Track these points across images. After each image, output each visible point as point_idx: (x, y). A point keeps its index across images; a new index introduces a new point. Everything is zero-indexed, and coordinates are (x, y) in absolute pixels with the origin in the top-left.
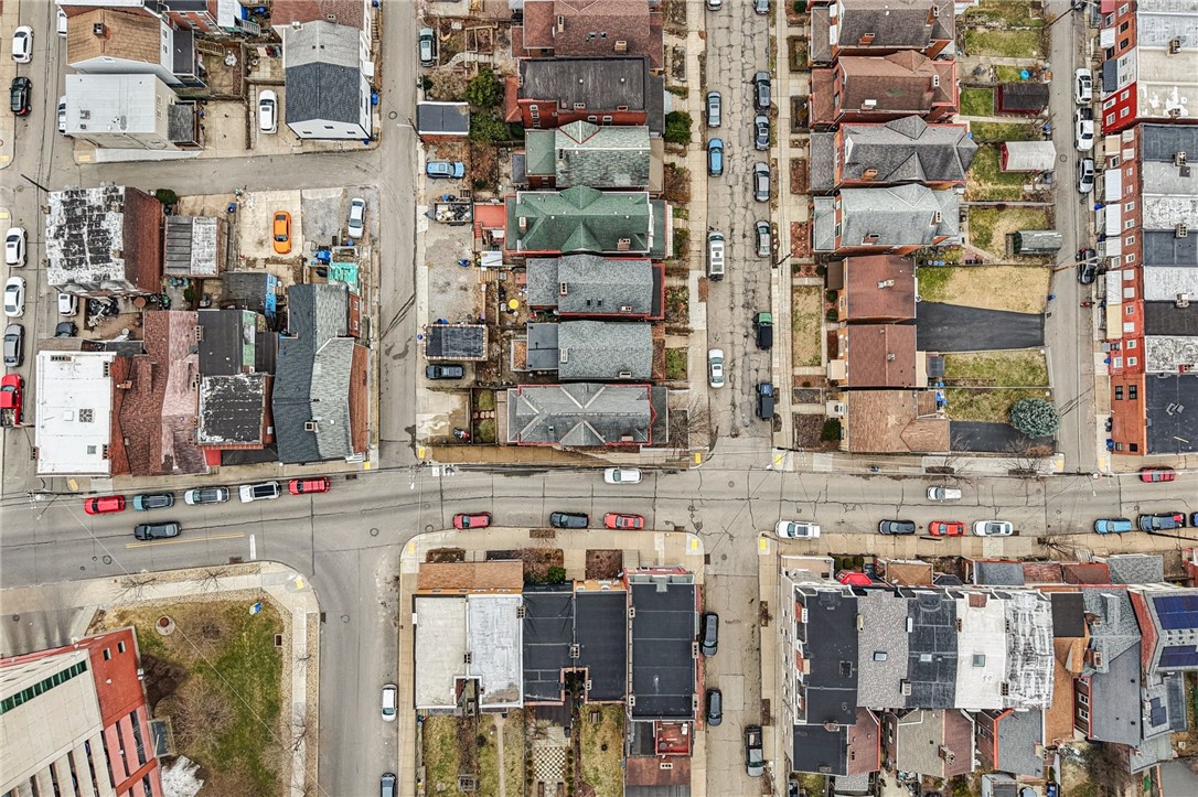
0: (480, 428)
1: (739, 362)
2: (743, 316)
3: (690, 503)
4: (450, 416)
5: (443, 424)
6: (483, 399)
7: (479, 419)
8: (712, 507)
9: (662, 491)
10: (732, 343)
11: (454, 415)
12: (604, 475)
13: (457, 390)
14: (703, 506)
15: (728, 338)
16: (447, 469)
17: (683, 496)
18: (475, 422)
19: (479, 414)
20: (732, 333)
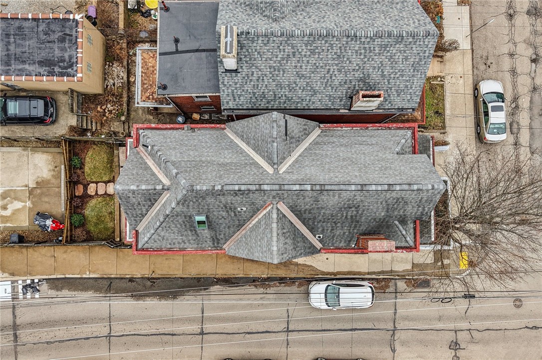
0: (87, 212)
1: (524, 102)
2: (529, 29)
3: (450, 336)
4: (31, 192)
5: (18, 205)
6: (93, 160)
7: (86, 197)
8: (486, 342)
9: (406, 318)
10: (513, 72)
11: (39, 189)
12: (308, 293)
13: (44, 143)
14: (472, 341)
15: (506, 64)
16: (25, 287)
17: (440, 325)
18: (77, 203)
19: (86, 187)
20: (511, 55)
